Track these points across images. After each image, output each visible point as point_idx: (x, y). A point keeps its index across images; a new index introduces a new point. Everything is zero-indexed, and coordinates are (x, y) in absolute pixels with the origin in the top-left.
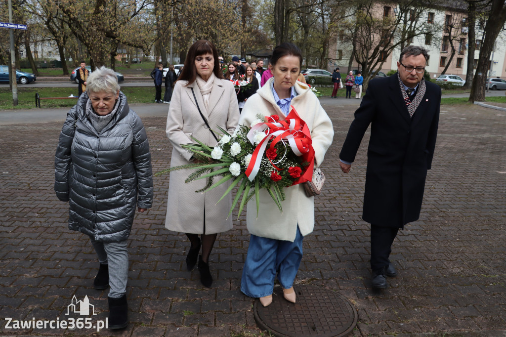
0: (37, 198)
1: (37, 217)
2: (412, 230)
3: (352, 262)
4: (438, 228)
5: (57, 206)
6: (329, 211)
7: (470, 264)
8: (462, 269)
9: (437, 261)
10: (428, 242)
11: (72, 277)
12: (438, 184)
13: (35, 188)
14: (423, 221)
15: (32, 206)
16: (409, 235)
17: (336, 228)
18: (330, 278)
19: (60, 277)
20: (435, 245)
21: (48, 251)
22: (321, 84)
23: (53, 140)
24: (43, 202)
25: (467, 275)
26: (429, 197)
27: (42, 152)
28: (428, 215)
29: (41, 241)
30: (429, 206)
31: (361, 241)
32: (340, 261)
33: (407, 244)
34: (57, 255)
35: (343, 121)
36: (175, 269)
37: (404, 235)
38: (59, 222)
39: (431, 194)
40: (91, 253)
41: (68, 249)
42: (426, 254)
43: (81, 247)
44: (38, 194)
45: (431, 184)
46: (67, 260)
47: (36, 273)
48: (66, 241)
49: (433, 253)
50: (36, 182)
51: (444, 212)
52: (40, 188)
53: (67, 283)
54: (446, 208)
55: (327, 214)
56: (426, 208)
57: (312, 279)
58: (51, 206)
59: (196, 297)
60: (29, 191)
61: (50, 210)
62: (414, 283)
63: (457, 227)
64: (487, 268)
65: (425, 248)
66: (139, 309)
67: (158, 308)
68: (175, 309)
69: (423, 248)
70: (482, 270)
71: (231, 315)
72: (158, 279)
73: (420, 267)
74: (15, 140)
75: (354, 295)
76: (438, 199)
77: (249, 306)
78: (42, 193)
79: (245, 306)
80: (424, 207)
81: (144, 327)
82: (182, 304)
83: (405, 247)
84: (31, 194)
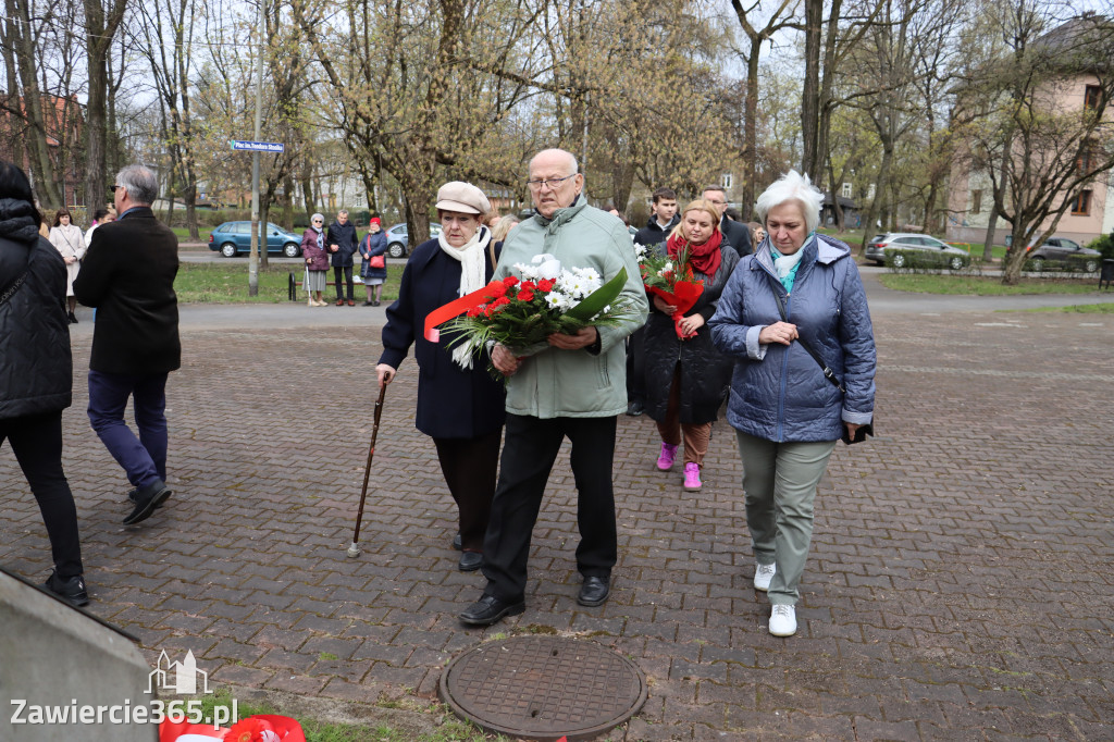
0: (195, 454)
1: (175, 484)
2: (896, 567)
3: (706, 613)
4: (962, 569)
5: (220, 470)
6: (733, 518)
7: (980, 645)
8: (951, 651)
9: (901, 630)
10: (911, 593)
11: (172, 579)
12: (1039, 482)
13: (201, 438)
14: (939, 552)
15: (179, 466)
16: (878, 575)
17: (726, 548)
18: (637, 636)
19: (154, 577)
22: (913, 267)
23: (282, 359)
24: (200, 462)
25: (954, 664)
26: (994, 507)
27: (250, 379)
28: (963, 541)
30: (979, 525)
32: (681, 608)
33: (861, 592)
34: (169, 545)
35: (913, 345)
36: (353, 587)
37: (867, 575)
38: (207, 495)
39: (1004, 500)
40: (227, 547)
42: (886, 615)
43: (219, 535)
44: (201, 448)
45: (1021, 481)
46: (181, 554)
47: (121, 568)
48: (198, 526)
49: (905, 615)
50: (208, 428)
51: (1006, 538)
52: (210, 438)
53: (160, 586)
54: (1018, 532)
55: (728, 522)
56: (968, 528)
57: (599, 633)
58: (210, 470)
59: (359, 634)
60: (188, 442)
61: (203, 475)
62: (813, 665)
63: (1014, 570)
64: (1016, 656)
65: (896, 604)
66: (249, 639)
67: (282, 642)
68: (309, 648)
69: (889, 604)
70: (1000, 660)
71: (400, 670)
72: (312, 599)
73: (853, 638)
74: (216, 356)
75: (665, 669)
76: (1012, 512)
77: (443, 660)
78: (206, 448)
79: (434, 658)
80: (965, 524)
81: (239, 666)
82: (326, 642)
83: (851, 598)
84: (188, 448)
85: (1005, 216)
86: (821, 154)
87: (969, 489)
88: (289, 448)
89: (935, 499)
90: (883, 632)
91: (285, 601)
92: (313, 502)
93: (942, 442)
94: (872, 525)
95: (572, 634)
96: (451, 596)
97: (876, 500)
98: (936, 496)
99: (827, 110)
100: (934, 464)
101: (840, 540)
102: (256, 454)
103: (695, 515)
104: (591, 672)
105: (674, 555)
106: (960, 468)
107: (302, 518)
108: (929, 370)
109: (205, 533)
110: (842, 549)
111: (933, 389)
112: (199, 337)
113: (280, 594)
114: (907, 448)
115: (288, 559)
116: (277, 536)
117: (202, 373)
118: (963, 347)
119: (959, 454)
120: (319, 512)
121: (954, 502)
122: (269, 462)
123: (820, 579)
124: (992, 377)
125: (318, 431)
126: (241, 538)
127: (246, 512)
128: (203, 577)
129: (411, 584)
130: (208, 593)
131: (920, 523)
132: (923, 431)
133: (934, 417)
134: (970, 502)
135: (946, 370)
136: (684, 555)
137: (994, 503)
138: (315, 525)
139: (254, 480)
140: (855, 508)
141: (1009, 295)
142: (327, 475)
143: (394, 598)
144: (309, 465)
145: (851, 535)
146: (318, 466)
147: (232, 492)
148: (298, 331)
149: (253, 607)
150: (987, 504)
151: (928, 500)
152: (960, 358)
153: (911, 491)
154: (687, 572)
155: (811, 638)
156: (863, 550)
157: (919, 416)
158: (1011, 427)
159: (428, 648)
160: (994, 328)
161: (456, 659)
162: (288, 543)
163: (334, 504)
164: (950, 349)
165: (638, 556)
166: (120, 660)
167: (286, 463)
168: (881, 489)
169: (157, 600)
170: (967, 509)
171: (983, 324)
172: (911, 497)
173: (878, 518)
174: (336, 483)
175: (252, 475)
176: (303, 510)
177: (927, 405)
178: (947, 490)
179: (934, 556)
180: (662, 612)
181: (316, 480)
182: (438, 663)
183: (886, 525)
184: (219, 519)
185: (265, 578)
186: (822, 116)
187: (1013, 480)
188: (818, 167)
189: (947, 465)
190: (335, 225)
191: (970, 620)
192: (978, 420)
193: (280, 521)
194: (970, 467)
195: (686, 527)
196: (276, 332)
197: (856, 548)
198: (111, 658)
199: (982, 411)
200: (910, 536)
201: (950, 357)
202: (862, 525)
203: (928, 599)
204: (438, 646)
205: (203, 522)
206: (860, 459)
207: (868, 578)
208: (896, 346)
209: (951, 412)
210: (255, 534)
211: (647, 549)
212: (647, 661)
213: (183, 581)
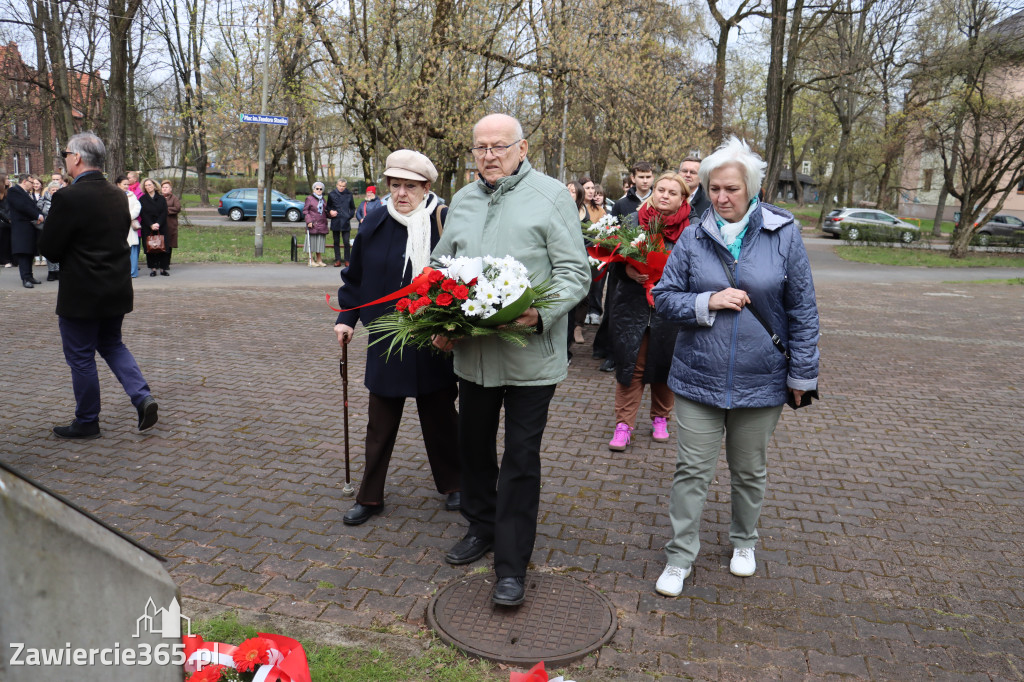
0: (205, 400)
1: (188, 426)
2: (848, 515)
4: (909, 519)
5: (227, 414)
7: (925, 588)
8: (898, 593)
9: (853, 572)
10: (862, 539)
11: (184, 512)
12: (982, 440)
13: (211, 384)
14: (888, 502)
15: (191, 410)
16: (831, 522)
18: (608, 572)
19: (168, 510)
20: (875, 547)
21: (173, 475)
22: (867, 240)
23: (284, 314)
24: (210, 406)
25: (901, 605)
26: (939, 462)
27: (255, 332)
28: (910, 493)
29: (174, 459)
30: (925, 479)
31: (721, 521)
32: (649, 548)
33: (816, 537)
34: (182, 482)
35: (866, 312)
37: (821, 522)
38: (216, 436)
39: (949, 457)
40: (234, 484)
41: (204, 474)
42: (838, 558)
43: (227, 474)
44: (211, 394)
45: (966, 439)
46: (193, 489)
47: (138, 501)
48: (208, 464)
49: (856, 559)
50: (218, 376)
51: (951, 491)
52: (219, 385)
53: (174, 518)
54: (962, 486)
56: (915, 481)
57: (574, 569)
58: (219, 414)
59: (354, 565)
60: (199, 388)
61: (213, 419)
62: (770, 602)
63: (958, 520)
64: (959, 599)
65: (847, 549)
66: (254, 568)
67: (284, 571)
68: (308, 576)
69: (842, 548)
70: (943, 602)
71: (391, 598)
72: (311, 533)
73: (807, 579)
74: (224, 310)
75: (633, 604)
76: (957, 468)
77: (430, 590)
78: (216, 394)
79: (423, 589)
80: (913, 477)
81: (245, 592)
82: (324, 571)
83: (806, 542)
84: (199, 393)
85: (954, 194)
86: (783, 133)
87: (916, 445)
88: (291, 395)
89: (883, 454)
90: (835, 574)
91: (287, 534)
92: (313, 444)
93: (892, 401)
94: (826, 476)
95: (549, 569)
96: (438, 533)
97: (830, 454)
98: (885, 451)
99: (790, 92)
100: (884, 422)
101: (795, 489)
102: (261, 400)
103: (663, 464)
104: (566, 604)
105: (642, 499)
106: (909, 426)
107: (302, 459)
108: (880, 335)
109: (214, 470)
110: (799, 497)
111: (884, 353)
112: (209, 293)
113: (283, 527)
114: (859, 406)
115: (289, 496)
116: (279, 475)
117: (212, 327)
118: (912, 315)
119: (908, 412)
120: (318, 454)
121: (902, 457)
122: (273, 407)
123: (777, 524)
124: (940, 342)
125: (317, 381)
126: (246, 476)
127: (251, 453)
128: (212, 511)
129: (402, 521)
130: (217, 526)
131: (871, 475)
132: (874, 391)
133: (884, 378)
134: (918, 457)
135: (896, 335)
136: (652, 499)
137: (940, 458)
138: (314, 465)
139: (258, 424)
140: (810, 460)
141: (957, 267)
142: (325, 420)
143: (386, 532)
144: (309, 411)
145: (806, 485)
146: (318, 412)
147: (239, 434)
148: (299, 289)
149: (258, 539)
150: (933, 459)
151: (878, 454)
152: (909, 324)
153: (863, 446)
154: (654, 515)
155: (768, 578)
156: (818, 499)
157: (871, 377)
158: (956, 389)
159: (417, 579)
160: (942, 298)
161: (443, 589)
162: (290, 481)
163: (332, 447)
164: (900, 316)
165: (610, 500)
166: (149, 578)
167: (289, 409)
168: (834, 443)
169: (171, 531)
170: (915, 463)
171: (932, 294)
172: (862, 452)
173: (832, 469)
174: (334, 427)
175: (257, 420)
176: (303, 452)
177: (878, 368)
178: (896, 446)
179: (883, 506)
180: (631, 551)
181: (315, 424)
182: (425, 593)
183: (839, 477)
184: (227, 459)
185: (268, 513)
186: (785, 98)
187: (957, 438)
188: (780, 145)
189: (896, 423)
190: (334, 192)
191: (916, 565)
192: (925, 382)
193: (282, 461)
194: (918, 425)
195: (655, 474)
196: (279, 290)
197: (811, 497)
198: (142, 575)
199: (929, 374)
200: (861, 487)
201: (900, 323)
202: (817, 476)
203: (877, 545)
204: (426, 578)
205: (212, 461)
206: (815, 415)
207: (823, 525)
208: (850, 312)
209: (901, 374)
210: (259, 473)
211: (618, 493)
212: (618, 595)
213: (194, 514)
